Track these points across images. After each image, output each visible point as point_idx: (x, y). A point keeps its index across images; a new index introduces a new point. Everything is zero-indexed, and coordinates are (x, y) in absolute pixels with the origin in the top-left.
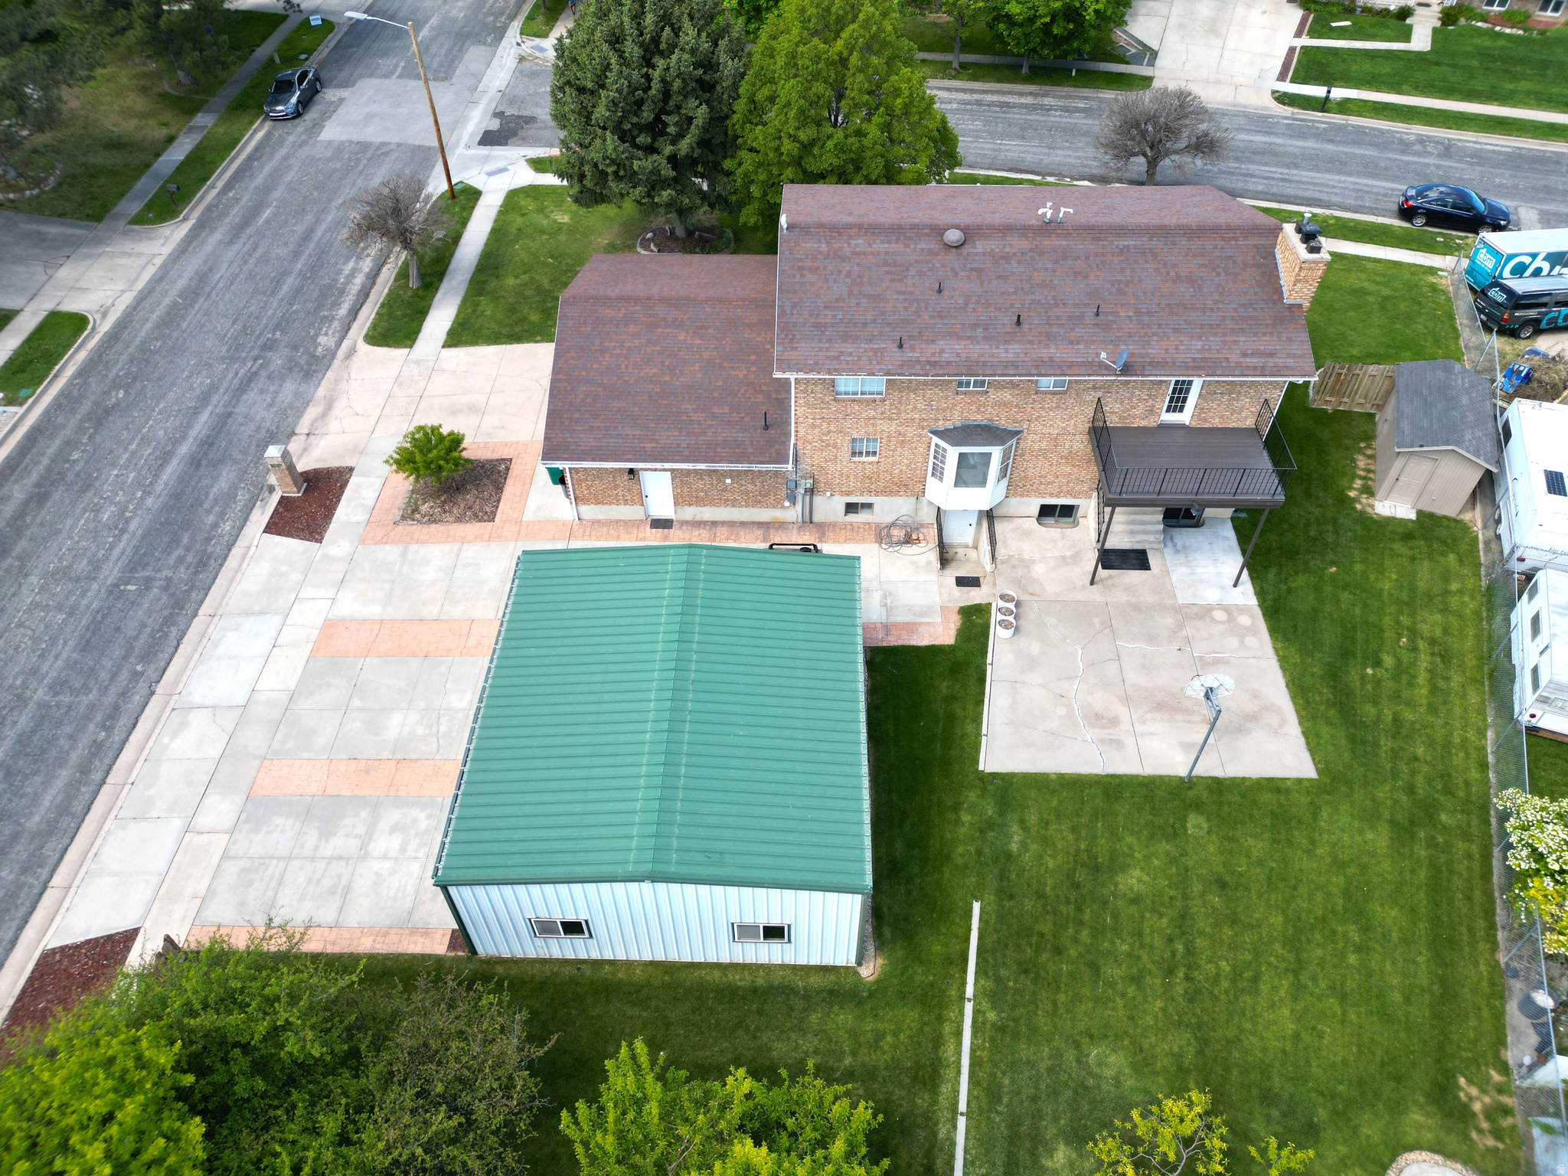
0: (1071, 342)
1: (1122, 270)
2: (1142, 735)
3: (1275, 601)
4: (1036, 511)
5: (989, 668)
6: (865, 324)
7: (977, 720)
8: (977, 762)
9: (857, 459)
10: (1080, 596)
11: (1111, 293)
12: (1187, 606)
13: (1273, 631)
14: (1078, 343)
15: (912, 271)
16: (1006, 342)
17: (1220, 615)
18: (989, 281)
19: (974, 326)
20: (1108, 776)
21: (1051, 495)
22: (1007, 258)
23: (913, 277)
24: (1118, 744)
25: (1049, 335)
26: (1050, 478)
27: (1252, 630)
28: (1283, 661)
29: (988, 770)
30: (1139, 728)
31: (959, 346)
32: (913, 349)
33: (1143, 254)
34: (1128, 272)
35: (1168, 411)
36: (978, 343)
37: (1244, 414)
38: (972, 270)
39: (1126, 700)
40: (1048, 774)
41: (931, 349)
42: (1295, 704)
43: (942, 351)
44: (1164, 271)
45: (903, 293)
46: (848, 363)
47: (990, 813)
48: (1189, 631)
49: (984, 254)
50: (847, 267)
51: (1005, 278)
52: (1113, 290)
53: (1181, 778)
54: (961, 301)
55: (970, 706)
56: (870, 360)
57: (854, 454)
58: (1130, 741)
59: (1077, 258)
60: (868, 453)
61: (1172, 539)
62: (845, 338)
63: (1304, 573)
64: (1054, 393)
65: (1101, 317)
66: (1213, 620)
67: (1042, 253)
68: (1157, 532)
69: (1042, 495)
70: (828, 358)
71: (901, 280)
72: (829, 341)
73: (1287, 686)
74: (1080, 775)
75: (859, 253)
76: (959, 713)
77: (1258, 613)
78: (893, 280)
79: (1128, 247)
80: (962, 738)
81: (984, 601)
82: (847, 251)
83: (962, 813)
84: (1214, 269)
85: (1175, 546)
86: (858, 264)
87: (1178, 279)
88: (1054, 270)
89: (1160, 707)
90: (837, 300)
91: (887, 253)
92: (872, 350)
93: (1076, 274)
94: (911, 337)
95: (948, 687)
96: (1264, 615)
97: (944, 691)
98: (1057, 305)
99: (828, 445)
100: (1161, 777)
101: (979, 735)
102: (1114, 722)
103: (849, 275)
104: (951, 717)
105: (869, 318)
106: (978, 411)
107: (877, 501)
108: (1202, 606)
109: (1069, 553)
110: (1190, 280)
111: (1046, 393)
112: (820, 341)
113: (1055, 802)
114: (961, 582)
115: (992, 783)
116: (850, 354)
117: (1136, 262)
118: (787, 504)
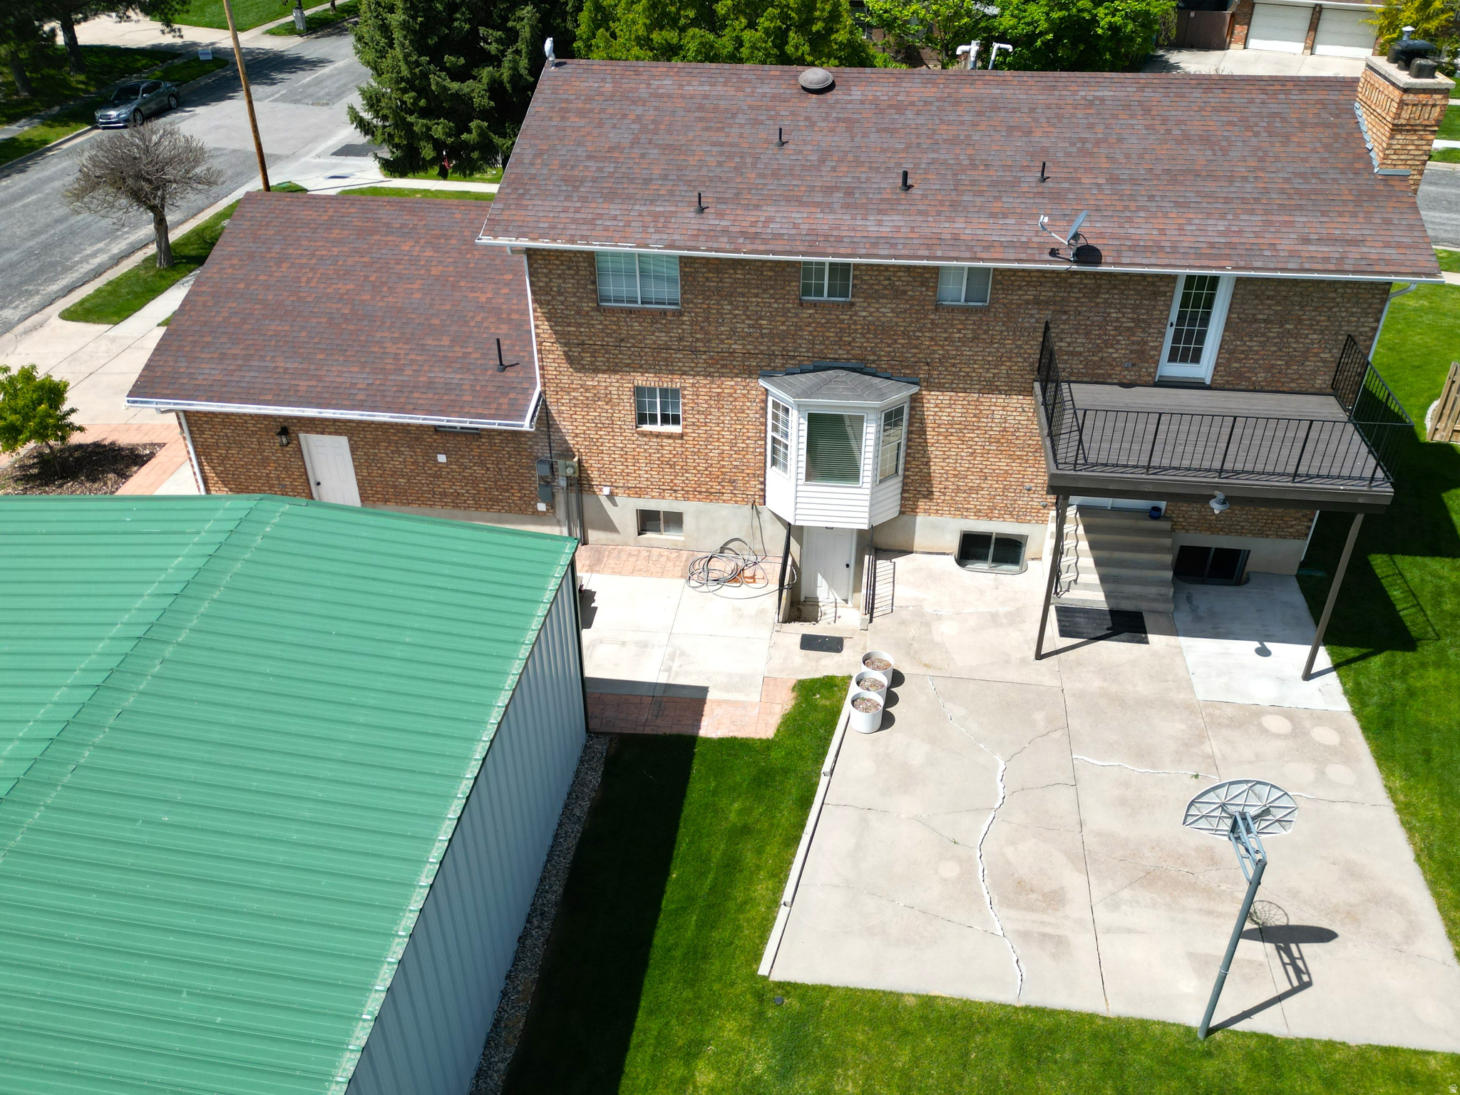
0: (993, 215)
1: (1091, 127)
2: (1108, 930)
3: (1384, 707)
4: (954, 544)
5: (823, 781)
6: (647, 181)
7: (779, 875)
8: (757, 957)
9: (647, 428)
10: (1012, 675)
11: (1068, 155)
12: (1212, 704)
13: (1384, 757)
14: (1005, 216)
15: (741, 119)
16: (880, 212)
17: (1276, 724)
18: (865, 135)
19: (829, 190)
20: (1026, 1009)
21: (978, 513)
22: (900, 108)
23: (742, 126)
24: (1057, 944)
25: (954, 205)
26: (974, 480)
27: (1342, 754)
28: (1405, 811)
29: (777, 976)
30: (1104, 916)
31: (798, 215)
32: (720, 215)
33: (1127, 107)
34: (1100, 129)
35: (1172, 358)
36: (832, 211)
37: (1310, 365)
38: (838, 120)
39: (1084, 860)
40: (900, 996)
41: (752, 216)
42: (1437, 895)
43: (769, 220)
44: (1162, 129)
45: (721, 144)
46: (606, 229)
47: (759, 1068)
48: (1214, 746)
49: (862, 102)
50: (639, 110)
51: (892, 131)
52: (1074, 150)
53: (1189, 1030)
54: (814, 158)
55: (772, 849)
56: (645, 227)
57: (642, 419)
58: (1082, 942)
59: (1013, 111)
60: (665, 420)
61: (1189, 599)
62: (610, 196)
63: (1437, 666)
64: (966, 310)
65: (1049, 184)
66: (1264, 731)
67: (957, 103)
68: (1161, 583)
69: (961, 512)
70: (574, 221)
71: (718, 129)
72: (584, 199)
73: (1418, 859)
74: (967, 1005)
75: (662, 96)
76: (750, 858)
77: (1353, 725)
78: (708, 129)
79: (1102, 100)
80: (741, 908)
81: (839, 673)
82: (643, 91)
83: (701, 1064)
84: (1249, 128)
85: (1194, 610)
86: (657, 108)
87: (1186, 138)
88: (975, 124)
89: (1150, 878)
90: (611, 150)
91: (705, 97)
92: (650, 213)
93: (1011, 129)
94: (720, 200)
95: (740, 812)
96: (1365, 729)
97: (733, 817)
98: (974, 166)
99: (597, 398)
100: (1144, 1024)
101: (774, 903)
102: (1055, 899)
103: (638, 119)
104: (731, 866)
105: (657, 172)
106: (839, 342)
107: (688, 508)
108: (1242, 707)
109: (1002, 610)
110: (1206, 140)
111: (952, 309)
112: (568, 198)
113: (903, 1058)
114: (809, 643)
115: (779, 1003)
116: (615, 218)
117: (1114, 116)
118: (542, 507)
